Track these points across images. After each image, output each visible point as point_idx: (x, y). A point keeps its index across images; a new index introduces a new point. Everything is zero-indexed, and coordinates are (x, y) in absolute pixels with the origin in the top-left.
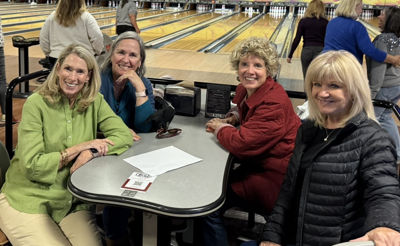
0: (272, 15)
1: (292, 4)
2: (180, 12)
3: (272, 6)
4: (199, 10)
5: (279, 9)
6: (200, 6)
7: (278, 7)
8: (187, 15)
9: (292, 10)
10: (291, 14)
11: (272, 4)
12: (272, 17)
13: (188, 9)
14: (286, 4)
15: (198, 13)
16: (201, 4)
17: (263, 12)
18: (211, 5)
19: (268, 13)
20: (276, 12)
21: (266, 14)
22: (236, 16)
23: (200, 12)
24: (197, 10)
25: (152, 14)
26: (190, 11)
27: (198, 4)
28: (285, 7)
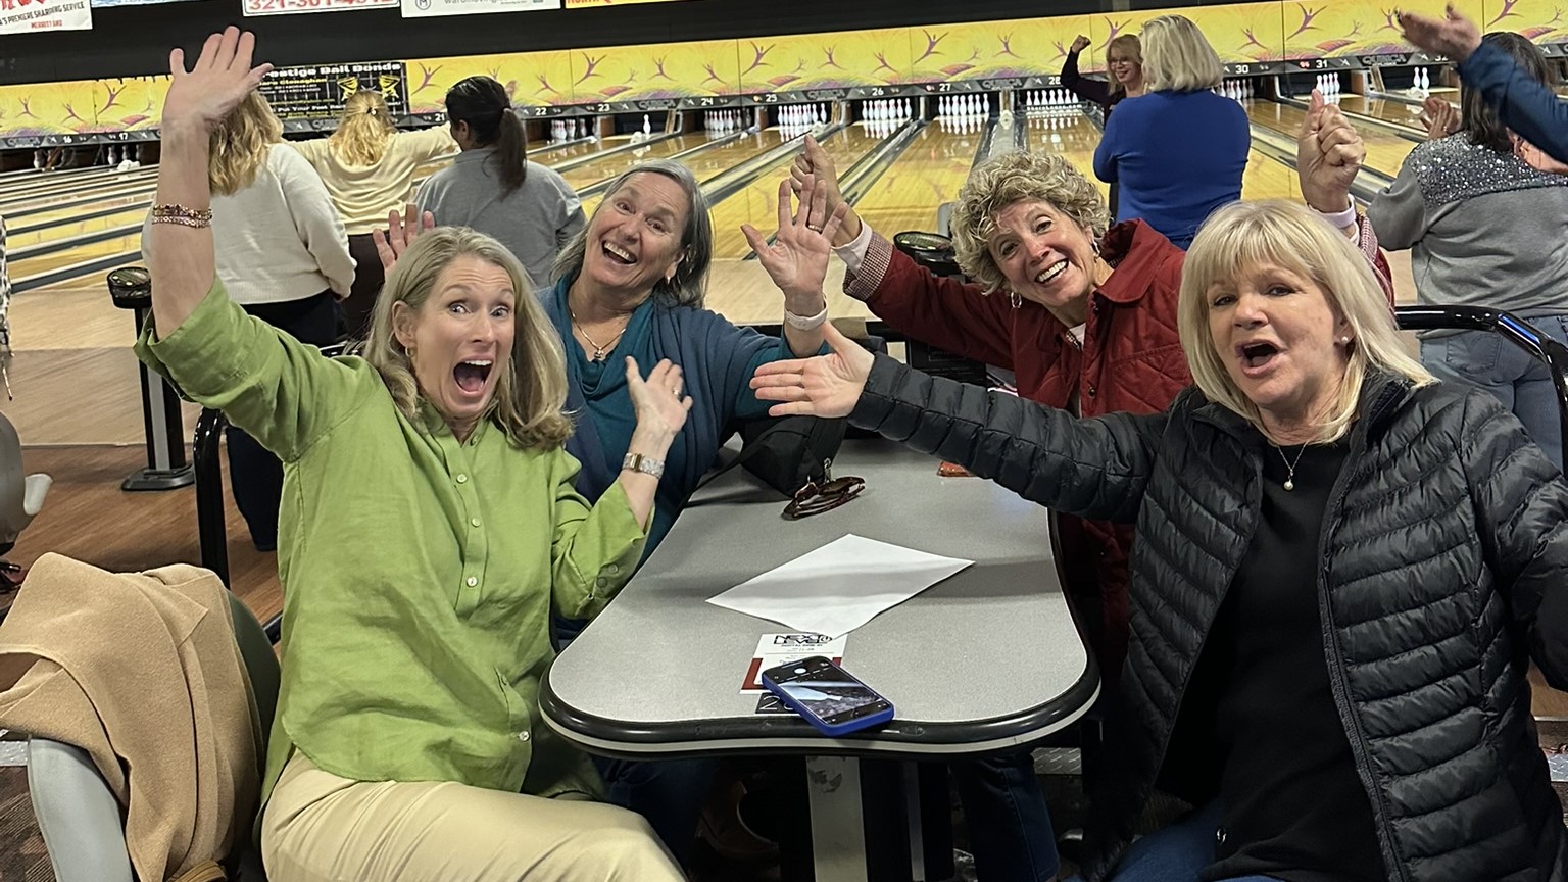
0: (949, 125)
1: (1007, 81)
2: (650, 143)
3: (944, 96)
4: (714, 129)
5: (967, 102)
6: (718, 117)
7: (963, 98)
8: (676, 149)
9: (1007, 102)
10: (1006, 116)
11: (947, 87)
12: (950, 130)
13: (679, 130)
14: (987, 86)
15: (711, 141)
16: (717, 110)
17: (921, 117)
18: (752, 109)
19: (936, 119)
20: (959, 114)
21: (930, 123)
22: (836, 137)
23: (718, 135)
24: (707, 131)
25: (556, 160)
26: (686, 137)
27: (709, 110)
28: (986, 96)
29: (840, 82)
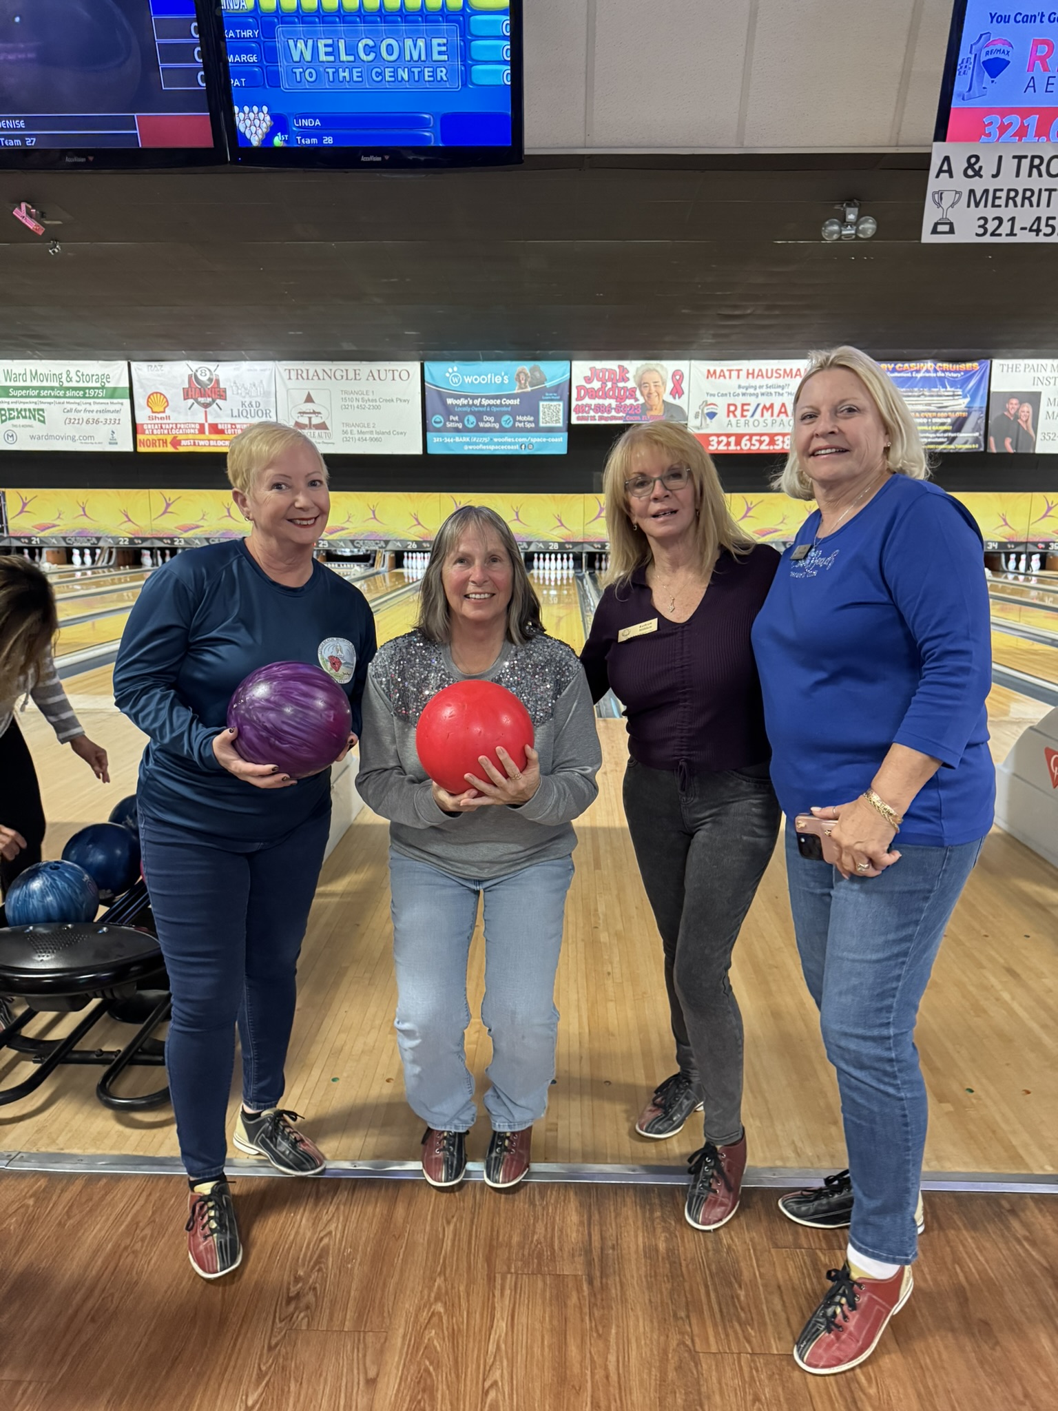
29: (381, 534)
